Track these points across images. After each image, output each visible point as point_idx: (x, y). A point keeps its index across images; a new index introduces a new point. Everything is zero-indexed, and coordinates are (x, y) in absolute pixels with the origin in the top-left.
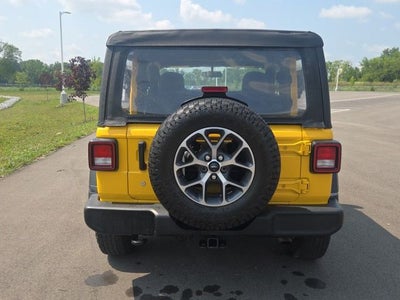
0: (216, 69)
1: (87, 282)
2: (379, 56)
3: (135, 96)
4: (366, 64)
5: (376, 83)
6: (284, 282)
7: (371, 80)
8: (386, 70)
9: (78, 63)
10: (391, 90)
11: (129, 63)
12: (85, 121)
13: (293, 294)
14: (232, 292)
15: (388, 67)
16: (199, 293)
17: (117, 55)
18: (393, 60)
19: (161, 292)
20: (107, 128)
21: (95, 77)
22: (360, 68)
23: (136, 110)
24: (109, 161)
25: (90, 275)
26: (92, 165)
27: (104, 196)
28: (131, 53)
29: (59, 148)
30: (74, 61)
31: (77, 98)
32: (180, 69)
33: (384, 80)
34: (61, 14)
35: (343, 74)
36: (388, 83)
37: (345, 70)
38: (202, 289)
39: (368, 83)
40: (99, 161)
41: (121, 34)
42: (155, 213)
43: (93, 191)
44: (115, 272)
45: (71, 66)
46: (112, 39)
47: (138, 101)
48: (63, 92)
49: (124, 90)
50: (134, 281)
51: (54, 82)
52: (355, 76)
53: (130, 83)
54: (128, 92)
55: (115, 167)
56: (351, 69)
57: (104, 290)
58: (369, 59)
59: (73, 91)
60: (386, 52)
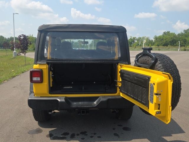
0: (86, 40)
1: (28, 133)
2: (162, 35)
3: (50, 51)
4: (156, 38)
5: (161, 47)
6: (114, 129)
7: (158, 46)
8: (165, 41)
9: (22, 38)
10: (167, 50)
11: (48, 38)
12: (26, 65)
13: (117, 133)
14: (92, 134)
15: (165, 40)
16: (78, 135)
17: (43, 34)
18: (168, 37)
19: (61, 135)
20: (38, 65)
21: (31, 44)
22: (154, 40)
23: (50, 57)
24: (39, 79)
25: (30, 130)
26: (32, 81)
27: (37, 94)
28: (49, 34)
29: (14, 77)
30: (20, 36)
31: (22, 54)
32: (72, 40)
33: (164, 45)
34: (14, 14)
35: (146, 43)
36: (166, 47)
37: (147, 41)
38: (79, 133)
39: (157, 47)
40: (35, 79)
41: (44, 26)
42: (59, 100)
43: (31, 92)
44: (41, 128)
45: (19, 39)
46: (40, 27)
47: (51, 54)
48: (15, 51)
49: (45, 49)
50: (49, 131)
51: (10, 46)
52: (151, 44)
53: (48, 46)
54: (47, 50)
55: (41, 81)
56: (150, 40)
57: (37, 136)
58: (157, 36)
59: (20, 50)
60: (165, 33)
